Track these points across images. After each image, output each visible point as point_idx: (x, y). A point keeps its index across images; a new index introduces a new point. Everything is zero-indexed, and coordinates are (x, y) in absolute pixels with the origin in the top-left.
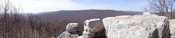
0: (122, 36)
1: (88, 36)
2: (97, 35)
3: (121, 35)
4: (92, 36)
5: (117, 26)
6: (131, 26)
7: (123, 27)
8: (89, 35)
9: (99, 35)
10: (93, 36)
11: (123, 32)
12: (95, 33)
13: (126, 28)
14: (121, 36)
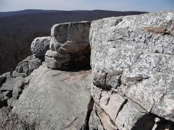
0: (117, 67)
1: (55, 61)
2: (76, 60)
3: (114, 63)
4: (64, 61)
5: (110, 35)
6: (156, 36)
7: (127, 39)
8: (56, 58)
9: (80, 59)
10: (67, 60)
11: (123, 52)
12: (71, 54)
13: (139, 42)
14: (114, 65)
